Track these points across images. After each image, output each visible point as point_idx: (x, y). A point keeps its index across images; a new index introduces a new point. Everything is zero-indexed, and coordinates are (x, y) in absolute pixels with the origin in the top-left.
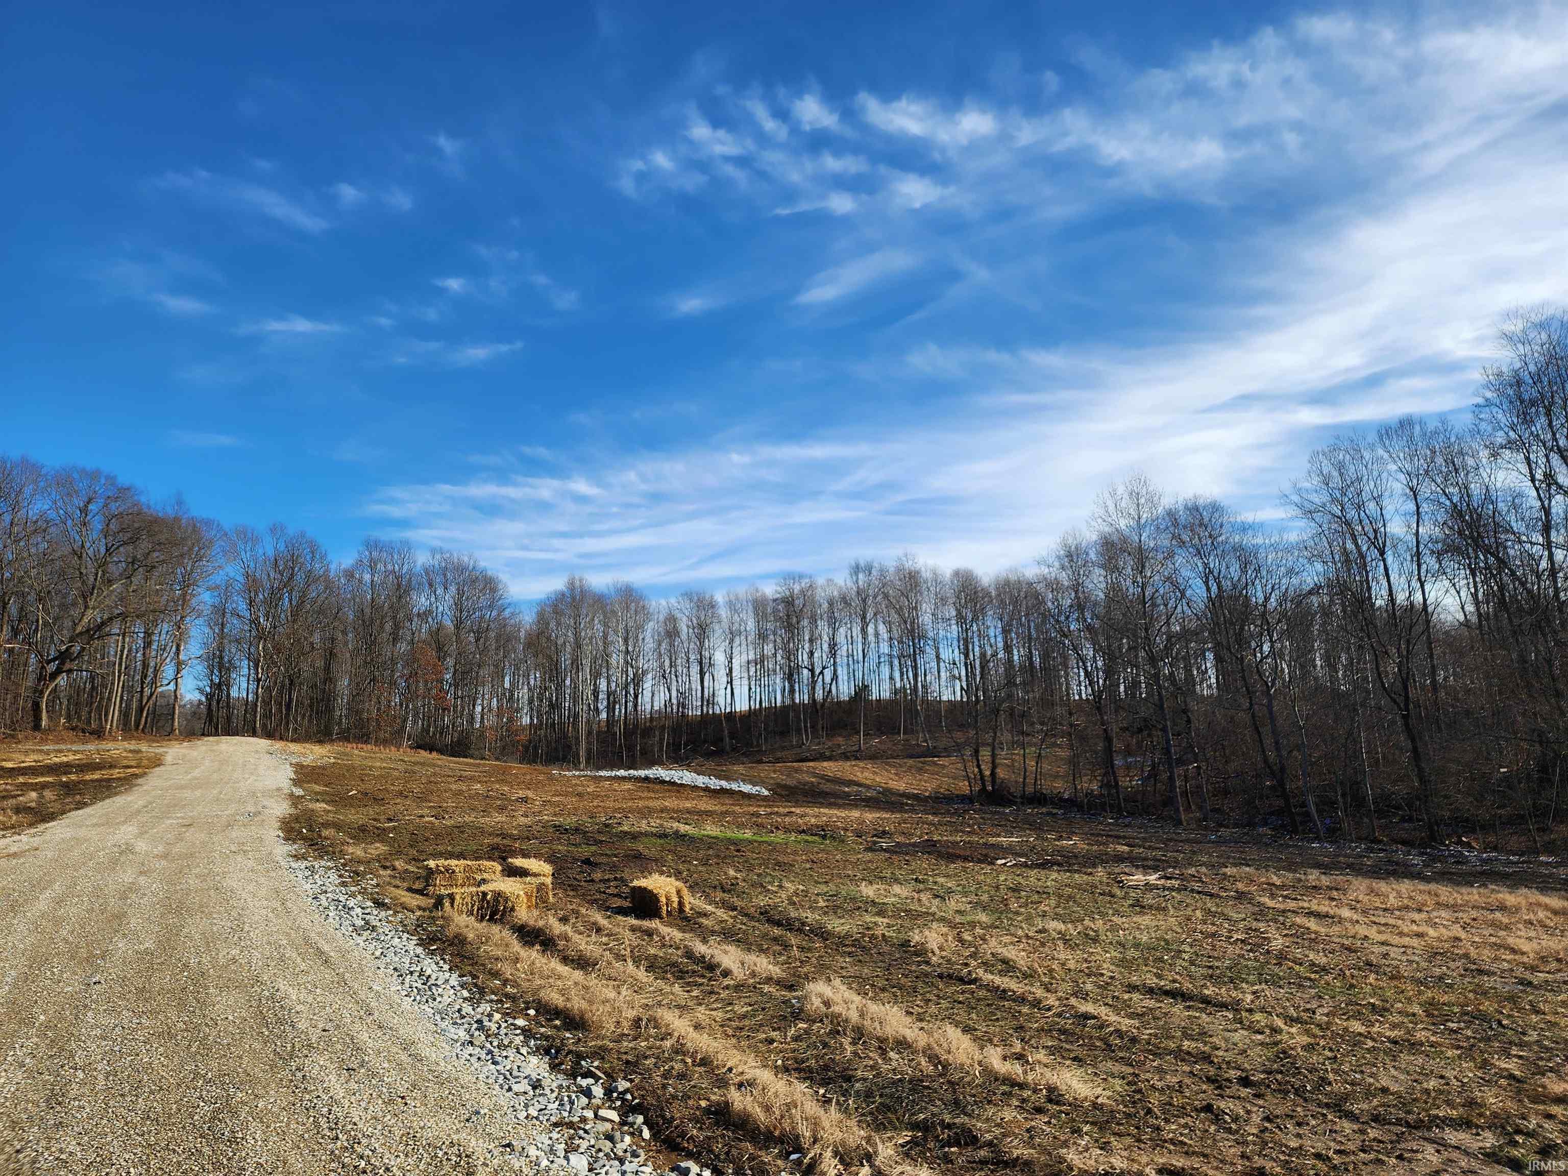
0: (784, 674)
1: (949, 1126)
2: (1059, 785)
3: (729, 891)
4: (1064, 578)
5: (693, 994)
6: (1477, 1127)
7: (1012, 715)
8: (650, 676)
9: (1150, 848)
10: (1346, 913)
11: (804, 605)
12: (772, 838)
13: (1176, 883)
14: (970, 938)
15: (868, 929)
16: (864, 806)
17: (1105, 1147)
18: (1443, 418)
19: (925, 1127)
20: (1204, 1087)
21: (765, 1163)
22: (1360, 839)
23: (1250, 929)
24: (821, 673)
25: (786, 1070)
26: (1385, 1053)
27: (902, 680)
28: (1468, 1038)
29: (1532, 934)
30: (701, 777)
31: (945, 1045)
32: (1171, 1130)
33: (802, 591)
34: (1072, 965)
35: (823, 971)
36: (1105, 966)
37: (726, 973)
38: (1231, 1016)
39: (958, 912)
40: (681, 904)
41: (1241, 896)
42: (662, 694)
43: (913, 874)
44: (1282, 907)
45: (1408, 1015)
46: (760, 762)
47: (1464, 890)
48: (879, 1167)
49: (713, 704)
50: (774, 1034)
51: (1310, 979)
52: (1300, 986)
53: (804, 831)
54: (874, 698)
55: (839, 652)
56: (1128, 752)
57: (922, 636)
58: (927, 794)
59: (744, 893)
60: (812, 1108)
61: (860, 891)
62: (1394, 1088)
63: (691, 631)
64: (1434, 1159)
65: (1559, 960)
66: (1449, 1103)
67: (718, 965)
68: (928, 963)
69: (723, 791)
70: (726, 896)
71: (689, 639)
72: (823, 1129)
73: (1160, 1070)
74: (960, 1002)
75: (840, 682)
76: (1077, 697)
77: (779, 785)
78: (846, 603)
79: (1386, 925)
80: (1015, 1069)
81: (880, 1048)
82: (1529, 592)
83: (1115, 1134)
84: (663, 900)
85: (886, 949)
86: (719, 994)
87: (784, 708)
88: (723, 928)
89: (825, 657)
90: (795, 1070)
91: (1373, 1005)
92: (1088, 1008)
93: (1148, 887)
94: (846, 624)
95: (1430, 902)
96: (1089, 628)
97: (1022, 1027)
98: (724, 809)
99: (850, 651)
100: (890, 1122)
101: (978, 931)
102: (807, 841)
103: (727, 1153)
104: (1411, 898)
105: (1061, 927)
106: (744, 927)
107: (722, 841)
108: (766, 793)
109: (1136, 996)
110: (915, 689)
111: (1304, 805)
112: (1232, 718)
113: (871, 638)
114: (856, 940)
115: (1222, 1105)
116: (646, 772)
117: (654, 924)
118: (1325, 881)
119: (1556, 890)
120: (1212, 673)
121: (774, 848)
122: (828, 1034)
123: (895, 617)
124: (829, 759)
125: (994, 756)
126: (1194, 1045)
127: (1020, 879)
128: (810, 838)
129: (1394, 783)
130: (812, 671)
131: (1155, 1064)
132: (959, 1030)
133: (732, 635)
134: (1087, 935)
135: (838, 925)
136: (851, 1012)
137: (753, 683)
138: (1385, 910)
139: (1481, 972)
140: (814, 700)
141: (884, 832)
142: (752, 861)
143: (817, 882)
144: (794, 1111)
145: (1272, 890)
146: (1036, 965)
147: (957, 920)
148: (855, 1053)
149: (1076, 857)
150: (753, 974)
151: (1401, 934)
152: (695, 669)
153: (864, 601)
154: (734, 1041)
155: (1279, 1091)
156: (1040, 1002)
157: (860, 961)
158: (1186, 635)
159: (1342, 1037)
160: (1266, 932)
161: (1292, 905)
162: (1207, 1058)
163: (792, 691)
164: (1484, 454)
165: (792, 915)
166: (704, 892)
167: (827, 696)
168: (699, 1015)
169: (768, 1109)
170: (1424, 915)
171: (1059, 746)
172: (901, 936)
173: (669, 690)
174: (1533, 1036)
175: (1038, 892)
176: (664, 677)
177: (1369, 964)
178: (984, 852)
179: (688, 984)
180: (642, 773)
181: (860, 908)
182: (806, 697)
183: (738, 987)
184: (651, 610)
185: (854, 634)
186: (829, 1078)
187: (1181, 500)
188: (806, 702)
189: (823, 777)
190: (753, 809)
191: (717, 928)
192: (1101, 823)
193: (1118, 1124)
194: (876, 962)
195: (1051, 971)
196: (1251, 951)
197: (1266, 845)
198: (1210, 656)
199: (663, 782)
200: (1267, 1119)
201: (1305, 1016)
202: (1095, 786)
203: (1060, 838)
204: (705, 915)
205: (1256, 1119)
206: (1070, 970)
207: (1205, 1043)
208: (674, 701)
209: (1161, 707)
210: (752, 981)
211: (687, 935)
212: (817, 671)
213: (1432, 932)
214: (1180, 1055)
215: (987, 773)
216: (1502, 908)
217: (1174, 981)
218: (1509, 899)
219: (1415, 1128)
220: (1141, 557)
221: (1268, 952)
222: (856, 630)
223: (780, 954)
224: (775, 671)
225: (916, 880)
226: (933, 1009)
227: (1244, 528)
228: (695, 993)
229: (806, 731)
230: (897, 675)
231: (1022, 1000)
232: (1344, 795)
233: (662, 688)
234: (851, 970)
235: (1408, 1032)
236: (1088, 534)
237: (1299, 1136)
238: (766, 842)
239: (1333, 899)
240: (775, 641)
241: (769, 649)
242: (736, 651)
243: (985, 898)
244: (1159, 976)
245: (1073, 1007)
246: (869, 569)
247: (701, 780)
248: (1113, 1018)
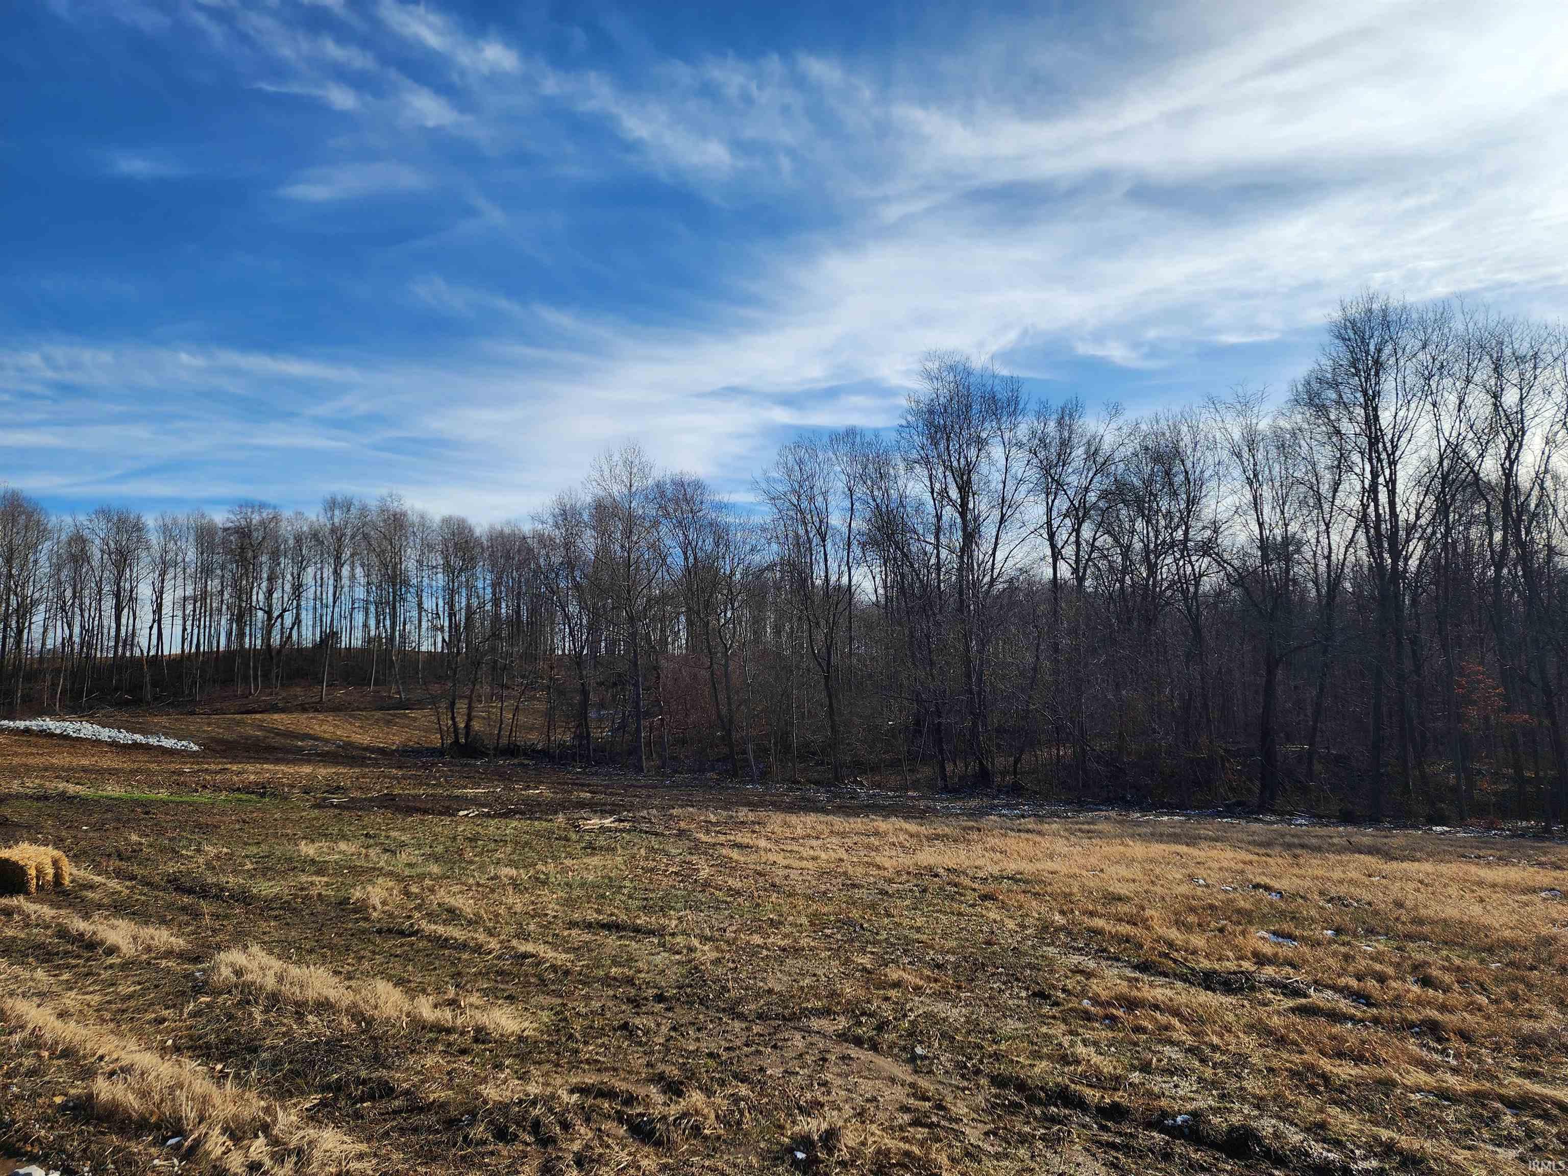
0: (232, 615)
1: (364, 1082)
2: (533, 737)
3: (129, 859)
4: (558, 535)
5: (61, 978)
6: (835, 1013)
7: (494, 668)
8: (42, 607)
9: (611, 794)
10: (763, 843)
11: (264, 538)
12: (195, 797)
13: (627, 825)
14: (417, 891)
15: (302, 889)
16: (319, 761)
17: (524, 1077)
18: (877, 433)
19: (338, 1087)
20: (624, 1007)
21: (134, 1154)
22: (784, 781)
23: (684, 862)
24: (281, 616)
25: (177, 1049)
26: (775, 958)
27: (377, 628)
28: (838, 941)
29: (894, 853)
30: (107, 730)
31: (373, 1001)
32: (588, 1051)
33: (262, 523)
34: (518, 908)
35: (240, 939)
36: (550, 906)
37: (112, 950)
38: (656, 941)
39: (410, 865)
40: (58, 876)
41: (681, 833)
42: (59, 630)
43: (363, 829)
44: (713, 841)
45: (796, 926)
46: (193, 713)
47: (851, 820)
48: (276, 1136)
49: (132, 645)
50: (165, 1013)
51: (726, 902)
52: (717, 908)
53: (239, 789)
54: (343, 646)
55: (304, 594)
56: (602, 705)
57: (406, 583)
58: (394, 748)
59: (148, 860)
60: (202, 1085)
61: (298, 851)
62: (777, 988)
63: (106, 556)
64: (800, 1045)
65: (909, 873)
66: (817, 997)
67: (102, 943)
68: (366, 919)
69: (136, 745)
70: (124, 865)
71: (103, 568)
72: (213, 1106)
73: (587, 998)
74: (397, 956)
75: (303, 629)
76: (560, 653)
77: (213, 740)
78: (318, 540)
79: (791, 851)
80: (446, 1015)
81: (297, 1012)
82: (921, 581)
83: (535, 1063)
84: (33, 872)
85: (320, 908)
86: (99, 975)
87: (229, 654)
88: (115, 901)
89: (286, 599)
90: (188, 1048)
91: (772, 920)
92: (529, 947)
93: (603, 829)
94: (316, 563)
95: (827, 832)
96: (577, 587)
97: (459, 974)
98: (136, 766)
99: (318, 593)
100: (298, 1088)
101: (428, 882)
102: (240, 800)
103: (84, 1151)
104: (813, 828)
105: (513, 872)
106: (143, 898)
107: (126, 802)
108: (196, 748)
109: (574, 932)
110: (392, 639)
111: (744, 752)
112: (695, 675)
113: (345, 582)
114: (285, 902)
115: (637, 1021)
116: (28, 723)
117: (18, 901)
118: (751, 816)
119: (916, 818)
120: (683, 635)
121: (196, 808)
122: (235, 1006)
123: (374, 560)
124: (283, 711)
125: (470, 708)
126: (620, 970)
127: (479, 829)
128: (244, 797)
129: (814, 733)
130: (269, 613)
131: (583, 992)
132: (391, 984)
133: (164, 566)
134: (537, 879)
135: (265, 888)
136: (268, 978)
137: (189, 623)
138: (793, 839)
139: (854, 886)
140: (269, 646)
141: (338, 787)
142: (164, 824)
143: (246, 844)
144: (178, 1093)
145: (707, 826)
146: (483, 912)
147: (406, 873)
148: (266, 1022)
149: (539, 805)
150: (149, 949)
151: (801, 858)
152: (108, 604)
153: (339, 539)
154: (112, 1025)
155: (687, 1002)
156: (481, 946)
157: (288, 924)
158: (664, 599)
159: (744, 949)
160: (697, 864)
161: (722, 838)
162: (630, 981)
163: (241, 635)
164: (901, 466)
165: (209, 881)
166: (94, 861)
167: (286, 642)
168: (68, 1001)
169: (144, 1094)
170: (820, 842)
171: (539, 700)
172: (340, 894)
173: (70, 626)
174: (884, 935)
175: (496, 841)
176: (64, 610)
177: (773, 885)
178: (447, 804)
179: (58, 967)
180: (21, 724)
181: (295, 868)
182: (259, 642)
183: (126, 966)
184: (49, 527)
185: (325, 575)
186: (230, 1052)
187: (668, 473)
188: (258, 647)
189: (271, 730)
190: (172, 767)
191: (105, 901)
192: (569, 773)
193: (540, 1053)
194: (307, 924)
195: (497, 915)
196: (682, 881)
197: (711, 787)
198: (683, 618)
199: (51, 735)
200: (674, 1029)
201: (717, 934)
202: (568, 738)
203: (528, 788)
204: (91, 887)
205: (664, 1029)
206: (515, 913)
207: (630, 968)
208: (76, 639)
209: (636, 664)
210: (145, 957)
211: (62, 912)
212: (276, 614)
213: (823, 856)
214: (608, 981)
215: (462, 725)
216: (876, 833)
217: (611, 915)
218: (882, 825)
219: (789, 1020)
220: (630, 522)
221: (696, 880)
222: (328, 572)
223: (187, 924)
224: (220, 610)
225: (367, 835)
226: (366, 965)
227: (721, 507)
228: (65, 977)
229: (256, 679)
230: (372, 623)
231: (464, 946)
232: (776, 744)
233: (59, 623)
234: (276, 934)
235: (795, 941)
236: (582, 496)
237: (698, 1040)
238: (186, 802)
239: (754, 832)
240: (223, 576)
241: (214, 585)
242: (168, 585)
243: (440, 849)
244: (599, 912)
245: (513, 948)
246: (347, 506)
247: (105, 734)
248: (551, 954)
